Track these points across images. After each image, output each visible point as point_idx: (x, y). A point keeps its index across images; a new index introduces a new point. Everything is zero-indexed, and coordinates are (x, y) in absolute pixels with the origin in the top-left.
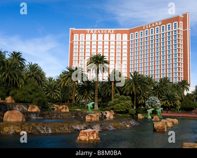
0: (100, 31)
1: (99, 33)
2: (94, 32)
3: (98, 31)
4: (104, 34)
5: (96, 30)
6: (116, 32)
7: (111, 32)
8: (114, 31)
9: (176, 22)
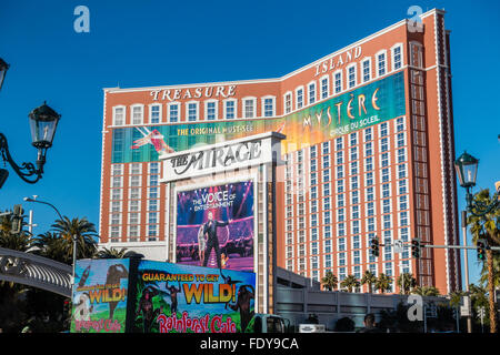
0: (192, 91)
2: (171, 95)
3: (183, 91)
4: (201, 99)
7: (225, 91)
8: (234, 89)
9: (400, 45)
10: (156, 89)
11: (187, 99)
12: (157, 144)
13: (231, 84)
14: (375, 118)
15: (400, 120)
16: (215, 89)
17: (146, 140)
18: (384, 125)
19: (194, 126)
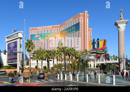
4: (46, 29)
5: (42, 27)
7: (50, 27)
9: (79, 18)
10: (38, 28)
11: (43, 29)
12: (38, 37)
13: (51, 26)
14: (75, 31)
16: (48, 27)
17: (36, 36)
19: (45, 34)
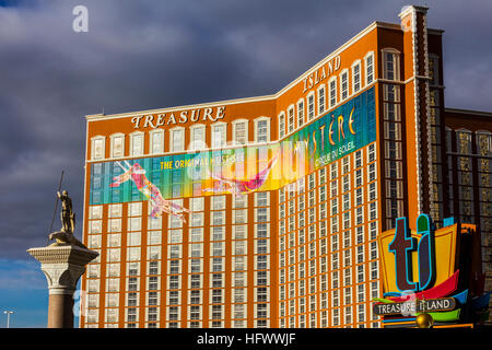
0: (177, 115)
1: (171, 125)
2: (154, 121)
3: (167, 115)
4: (187, 125)
5: (161, 112)
6: (229, 116)
7: (214, 115)
8: (224, 111)
9: (371, 53)
10: (137, 115)
12: (139, 181)
13: (220, 105)
14: (351, 145)
15: (371, 148)
16: (202, 110)
17: (126, 176)
18: (358, 154)
